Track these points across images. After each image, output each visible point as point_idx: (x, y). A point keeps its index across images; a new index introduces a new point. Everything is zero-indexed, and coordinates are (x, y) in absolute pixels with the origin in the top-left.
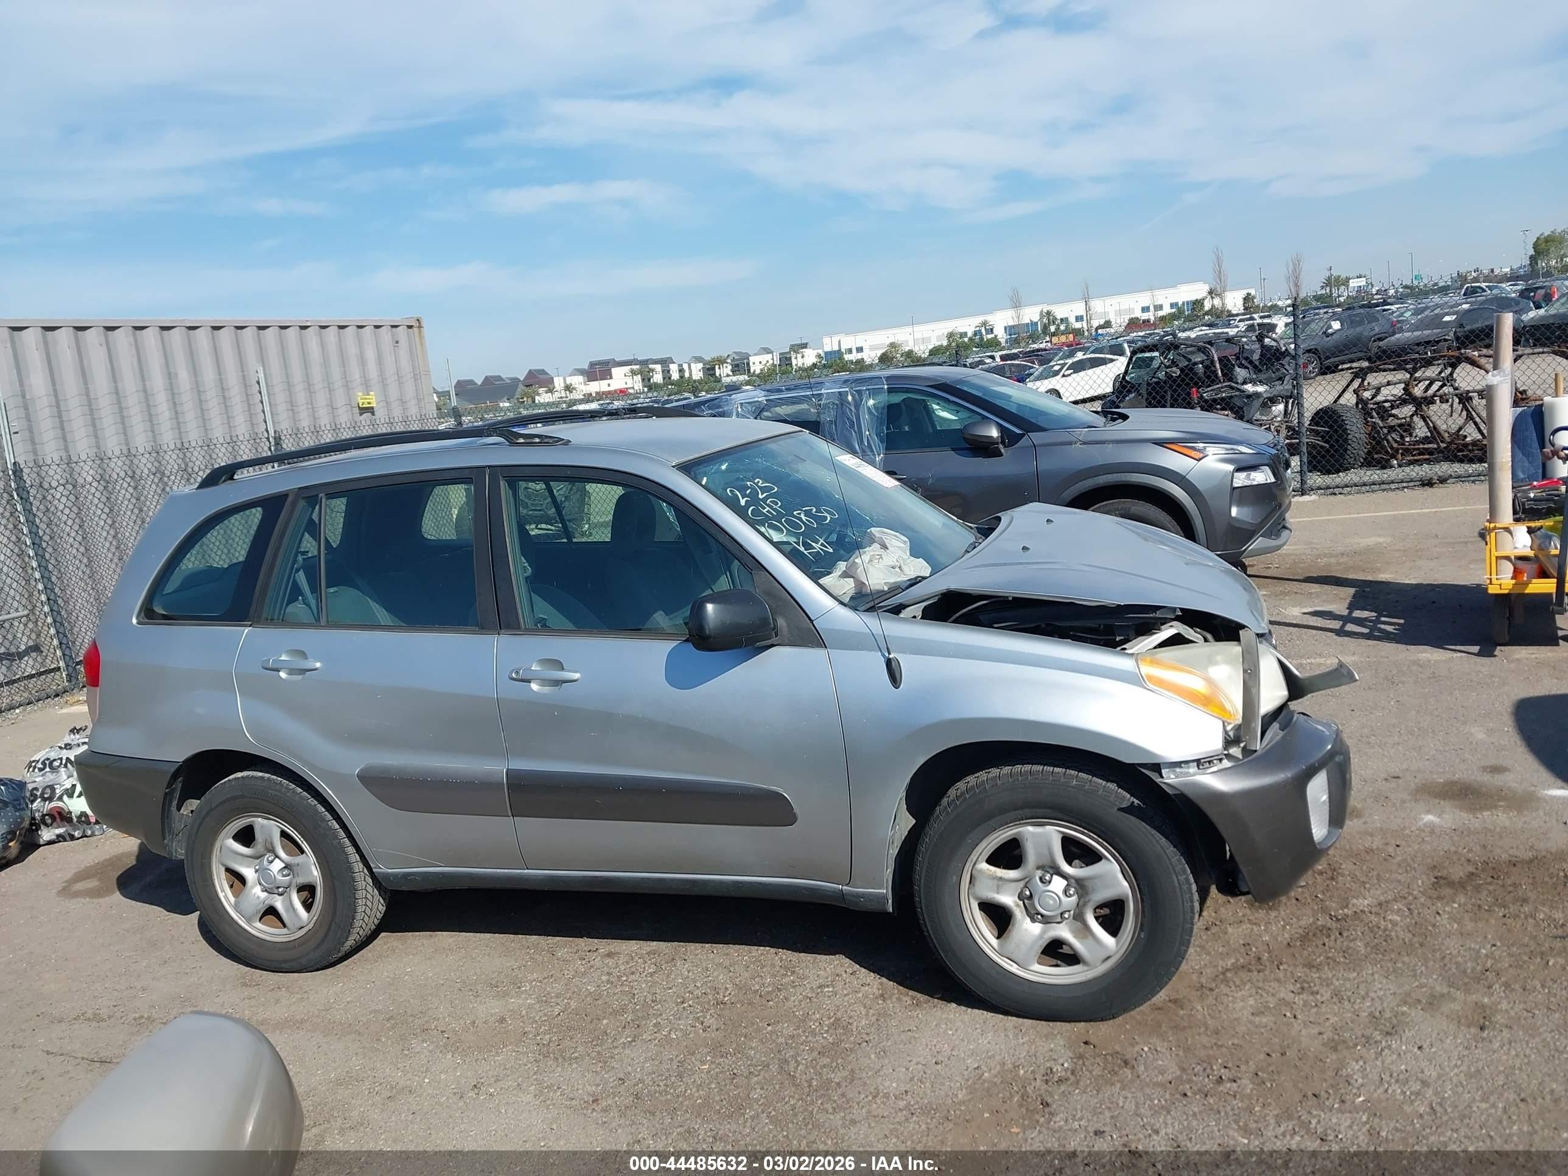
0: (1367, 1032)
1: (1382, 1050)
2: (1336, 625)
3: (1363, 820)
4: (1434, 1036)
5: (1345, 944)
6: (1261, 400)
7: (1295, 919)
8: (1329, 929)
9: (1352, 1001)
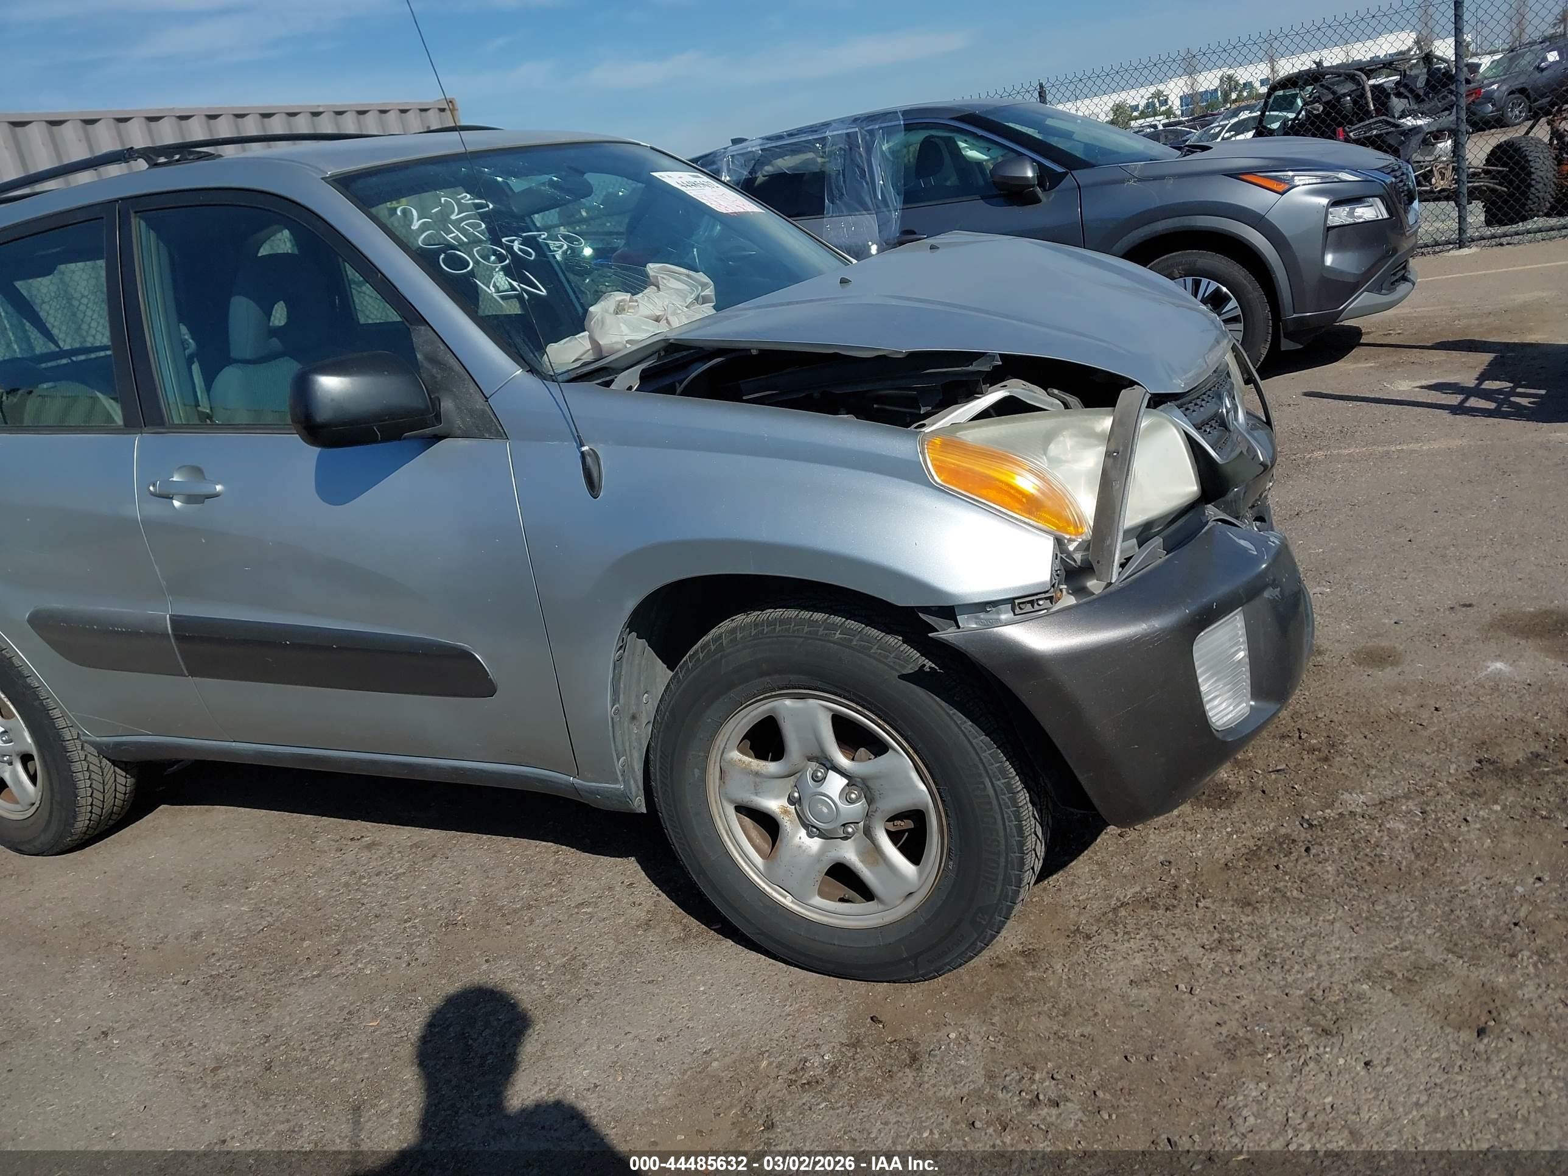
0: (1291, 1029)
1: (1305, 1063)
2: (1455, 400)
3: (1399, 669)
4: (1396, 1043)
5: (1309, 867)
6: (1421, 136)
7: (1249, 824)
8: (1294, 841)
9: (1286, 967)
